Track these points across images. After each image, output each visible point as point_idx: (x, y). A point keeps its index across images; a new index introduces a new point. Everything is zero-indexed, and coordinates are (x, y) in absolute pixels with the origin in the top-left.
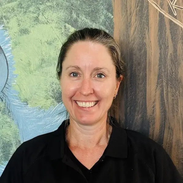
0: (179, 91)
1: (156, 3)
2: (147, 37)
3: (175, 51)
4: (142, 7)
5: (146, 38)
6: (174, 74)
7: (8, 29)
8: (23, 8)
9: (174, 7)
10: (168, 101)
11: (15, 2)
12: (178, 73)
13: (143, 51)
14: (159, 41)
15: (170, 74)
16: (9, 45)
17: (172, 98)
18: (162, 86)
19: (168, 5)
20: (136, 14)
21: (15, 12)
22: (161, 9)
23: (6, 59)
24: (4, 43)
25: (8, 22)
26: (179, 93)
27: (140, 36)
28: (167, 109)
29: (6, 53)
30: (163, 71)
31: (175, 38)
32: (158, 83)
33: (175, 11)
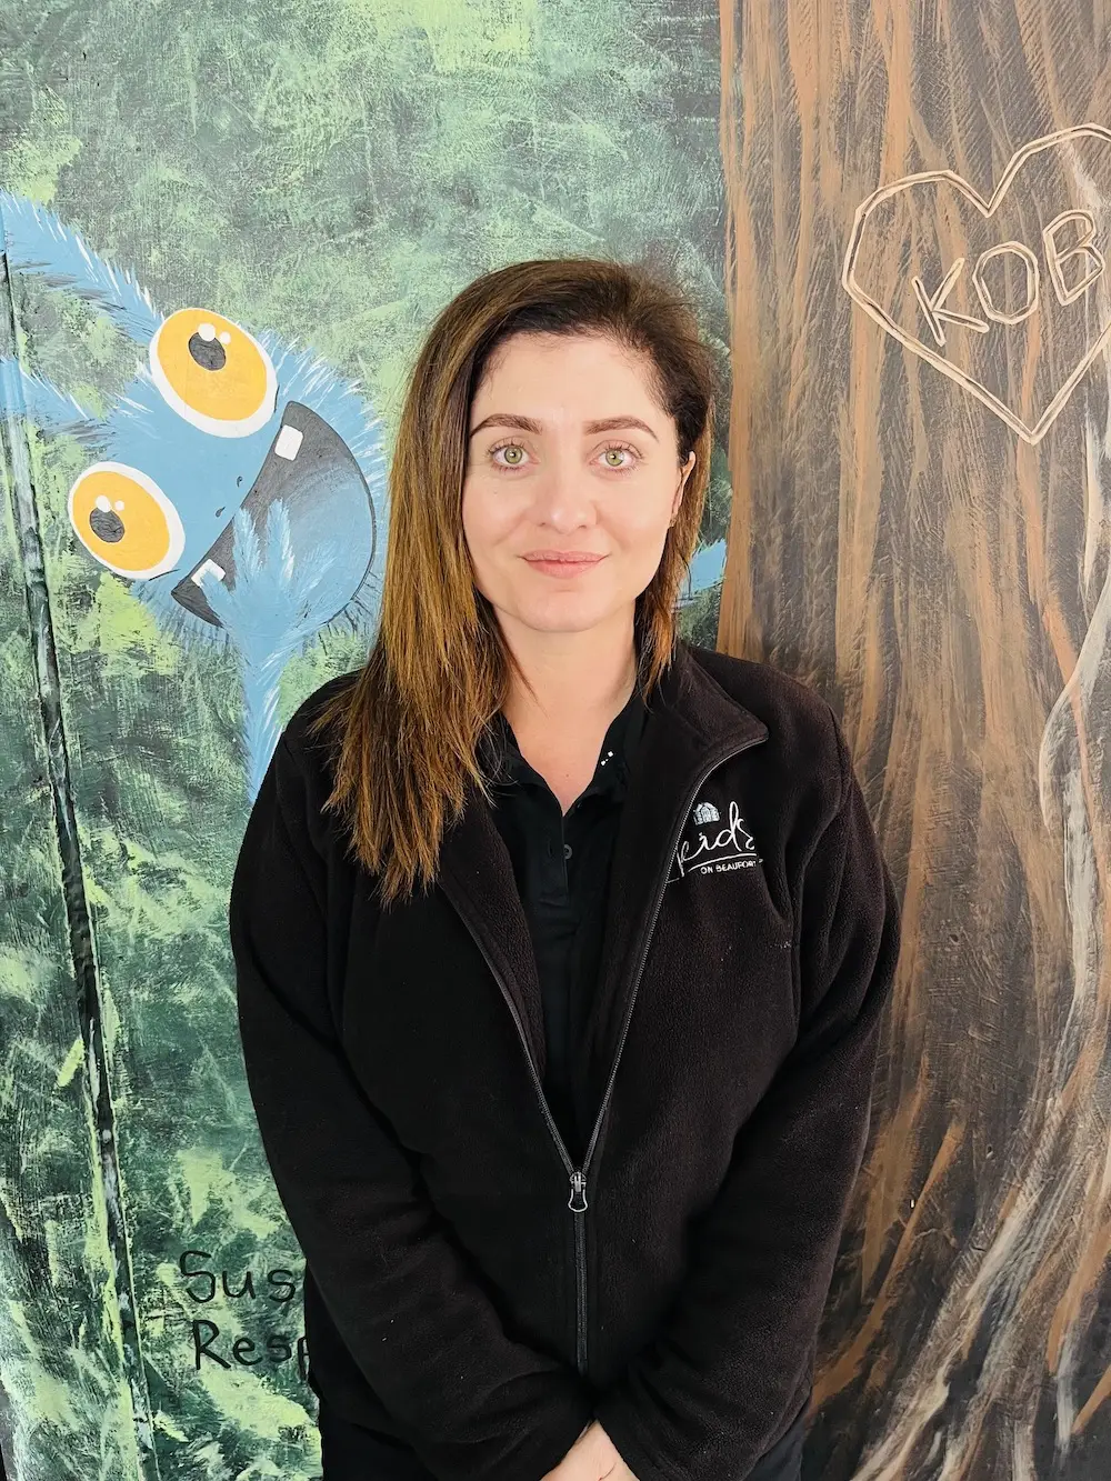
0: (945, 595)
1: (879, 307)
2: (843, 422)
3: (936, 463)
4: (827, 316)
5: (839, 422)
6: (929, 538)
7: (374, 393)
9: (936, 316)
10: (906, 626)
11: (399, 303)
12: (943, 537)
13: (827, 465)
14: (883, 432)
15: (918, 540)
16: (379, 446)
17: (922, 617)
18: (889, 581)
19: (918, 309)
20: (808, 342)
21: (399, 335)
22: (891, 321)
23: (369, 494)
24: (360, 439)
25: (373, 371)
26: (945, 599)
27: (820, 415)
28: (903, 654)
29: (371, 472)
30: (892, 531)
31: (936, 423)
32: (875, 569)
33: (940, 329)
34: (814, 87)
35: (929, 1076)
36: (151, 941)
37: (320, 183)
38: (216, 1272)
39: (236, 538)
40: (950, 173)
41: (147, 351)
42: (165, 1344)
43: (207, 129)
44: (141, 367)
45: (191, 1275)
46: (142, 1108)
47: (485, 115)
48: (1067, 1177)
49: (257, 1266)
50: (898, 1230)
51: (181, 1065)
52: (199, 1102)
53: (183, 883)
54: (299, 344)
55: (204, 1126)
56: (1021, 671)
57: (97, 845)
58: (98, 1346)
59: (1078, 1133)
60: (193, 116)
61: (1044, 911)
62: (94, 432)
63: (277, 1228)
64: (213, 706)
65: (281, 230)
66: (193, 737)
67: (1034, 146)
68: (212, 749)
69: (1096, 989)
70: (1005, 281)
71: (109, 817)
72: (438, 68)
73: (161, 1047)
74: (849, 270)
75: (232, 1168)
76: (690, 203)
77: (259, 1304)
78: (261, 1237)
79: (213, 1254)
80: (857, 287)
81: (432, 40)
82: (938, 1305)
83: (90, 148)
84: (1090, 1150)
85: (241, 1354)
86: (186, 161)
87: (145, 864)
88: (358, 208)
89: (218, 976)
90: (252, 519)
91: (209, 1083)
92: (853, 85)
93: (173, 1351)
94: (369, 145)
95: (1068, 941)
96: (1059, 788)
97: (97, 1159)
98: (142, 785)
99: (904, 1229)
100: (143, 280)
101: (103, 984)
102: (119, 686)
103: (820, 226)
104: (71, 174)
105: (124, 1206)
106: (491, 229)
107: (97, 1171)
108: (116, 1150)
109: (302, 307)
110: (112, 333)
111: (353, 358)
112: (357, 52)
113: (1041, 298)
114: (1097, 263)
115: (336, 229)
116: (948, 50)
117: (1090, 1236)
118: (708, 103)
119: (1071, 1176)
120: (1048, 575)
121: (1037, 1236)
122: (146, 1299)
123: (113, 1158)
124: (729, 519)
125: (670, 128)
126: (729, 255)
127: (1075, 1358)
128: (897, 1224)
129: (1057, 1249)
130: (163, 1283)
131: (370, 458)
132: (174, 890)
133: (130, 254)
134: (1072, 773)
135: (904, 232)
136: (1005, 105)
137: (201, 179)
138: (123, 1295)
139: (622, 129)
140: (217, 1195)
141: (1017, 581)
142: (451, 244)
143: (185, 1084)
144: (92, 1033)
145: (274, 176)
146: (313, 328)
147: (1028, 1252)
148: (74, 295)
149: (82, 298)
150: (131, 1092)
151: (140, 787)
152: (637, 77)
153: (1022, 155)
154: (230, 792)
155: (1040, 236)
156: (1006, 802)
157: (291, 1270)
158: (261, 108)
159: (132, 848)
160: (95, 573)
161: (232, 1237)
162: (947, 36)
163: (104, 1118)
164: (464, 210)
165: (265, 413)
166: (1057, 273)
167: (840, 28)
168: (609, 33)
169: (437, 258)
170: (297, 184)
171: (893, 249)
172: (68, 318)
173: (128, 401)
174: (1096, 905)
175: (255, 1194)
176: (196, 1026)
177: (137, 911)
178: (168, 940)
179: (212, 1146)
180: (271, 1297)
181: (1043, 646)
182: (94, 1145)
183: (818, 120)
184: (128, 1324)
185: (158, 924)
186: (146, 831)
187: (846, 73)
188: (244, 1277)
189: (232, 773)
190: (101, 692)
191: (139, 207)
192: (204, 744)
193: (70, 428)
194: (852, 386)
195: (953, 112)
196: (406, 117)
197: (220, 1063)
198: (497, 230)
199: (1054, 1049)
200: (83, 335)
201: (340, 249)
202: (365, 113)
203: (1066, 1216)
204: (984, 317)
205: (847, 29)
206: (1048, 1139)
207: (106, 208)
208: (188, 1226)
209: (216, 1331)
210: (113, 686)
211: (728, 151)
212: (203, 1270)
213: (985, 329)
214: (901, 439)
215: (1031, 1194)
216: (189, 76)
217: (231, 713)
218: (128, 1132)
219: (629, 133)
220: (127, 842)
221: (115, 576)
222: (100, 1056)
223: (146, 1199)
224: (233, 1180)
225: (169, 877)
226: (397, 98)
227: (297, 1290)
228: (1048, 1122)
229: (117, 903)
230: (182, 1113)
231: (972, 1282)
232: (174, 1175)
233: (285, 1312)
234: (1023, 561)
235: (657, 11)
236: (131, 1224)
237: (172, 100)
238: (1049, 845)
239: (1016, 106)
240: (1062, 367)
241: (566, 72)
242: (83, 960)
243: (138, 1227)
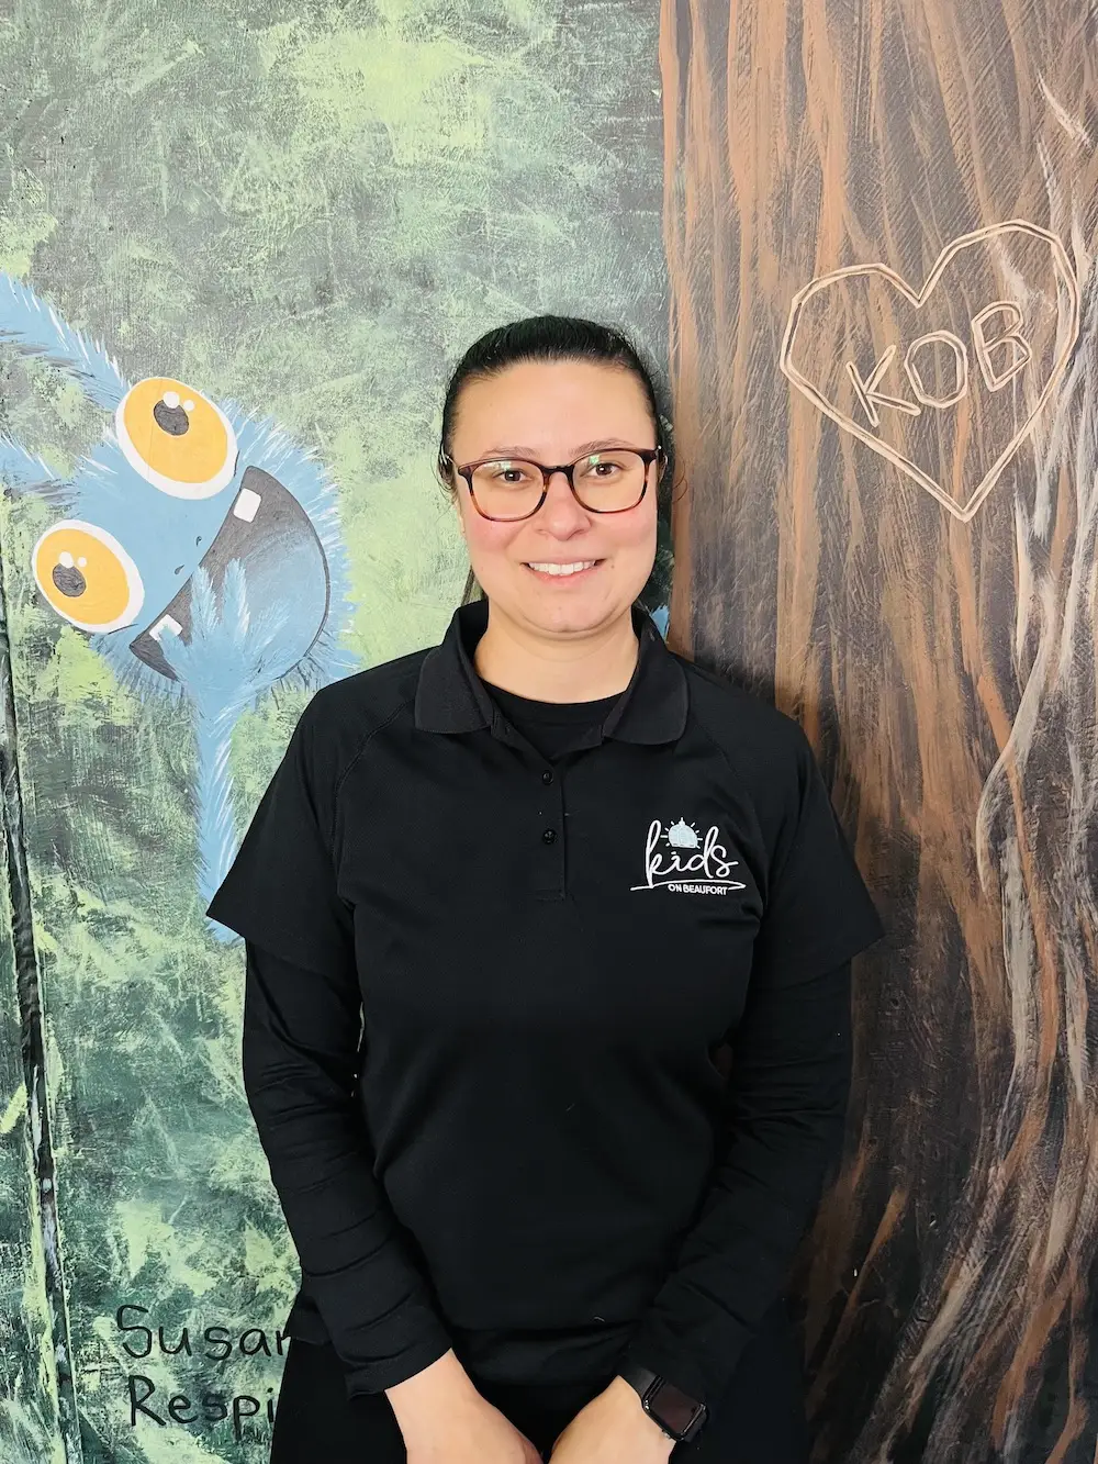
0: (882, 664)
1: (811, 385)
2: (781, 499)
3: (871, 538)
4: (765, 396)
5: (777, 496)
6: (865, 609)
7: (330, 459)
8: (380, 393)
9: (870, 399)
10: (844, 693)
11: (356, 376)
12: (879, 608)
13: (765, 538)
14: (820, 507)
15: (855, 610)
16: (334, 510)
17: (859, 685)
18: (827, 648)
19: (852, 390)
20: (748, 421)
21: (355, 406)
22: (828, 403)
23: (324, 556)
24: (316, 503)
25: (330, 439)
26: (882, 668)
27: (759, 490)
28: (841, 720)
29: (323, 536)
30: (829, 601)
31: (872, 498)
32: (813, 637)
33: (874, 411)
34: (751, 185)
35: (872, 1141)
36: (98, 989)
37: (283, 264)
38: (153, 1327)
39: (194, 597)
40: (883, 266)
41: (114, 417)
42: (101, 1398)
43: (177, 212)
44: (107, 431)
45: (131, 1329)
46: (83, 1157)
47: (441, 205)
48: (1011, 1248)
49: (194, 1323)
50: (841, 1300)
51: (123, 1114)
52: (139, 1153)
53: (132, 931)
54: (261, 412)
55: (145, 1178)
56: (956, 740)
57: (48, 892)
58: (33, 1398)
59: (1021, 1204)
60: (164, 199)
61: (983, 974)
62: (59, 492)
63: (215, 1285)
64: (166, 756)
65: (246, 307)
66: (147, 787)
67: (963, 241)
68: (164, 799)
69: (1037, 1055)
70: (936, 368)
71: (61, 864)
72: (397, 161)
73: (104, 1096)
74: (786, 354)
75: (171, 1221)
76: (635, 289)
77: (195, 1362)
78: (198, 1293)
79: (150, 1309)
80: (794, 371)
81: (391, 134)
82: (882, 1379)
83: (65, 227)
84: (1033, 1220)
85: (177, 1411)
86: (156, 241)
87: (94, 912)
88: (319, 287)
89: (163, 1025)
90: (210, 576)
91: (151, 1134)
92: (789, 183)
93: (108, 1406)
94: (330, 230)
95: (1008, 1007)
96: (996, 856)
97: (36, 1208)
98: (95, 833)
99: (846, 1300)
100: (114, 350)
101: (49, 1031)
102: (77, 736)
103: (758, 313)
104: (46, 249)
105: (62, 1258)
106: (446, 310)
107: (36, 1220)
108: (56, 1200)
109: (263, 378)
110: (80, 399)
111: (311, 426)
112: (321, 144)
113: (969, 383)
114: (1025, 353)
115: (297, 306)
116: (881, 150)
117: (1035, 1308)
118: (654, 198)
119: (1015, 1247)
120: (981, 647)
121: (981, 1308)
122: (82, 1353)
123: (53, 1208)
124: (671, 587)
125: (616, 221)
126: (672, 339)
127: (1020, 1435)
128: (840, 1293)
129: (1001, 1321)
130: (99, 1336)
131: (324, 522)
132: (123, 938)
133: (100, 325)
134: (1008, 841)
135: (838, 320)
136: (935, 203)
137: (170, 257)
138: (60, 1348)
139: (570, 221)
140: (155, 1249)
141: (951, 652)
142: (408, 322)
143: (126, 1135)
144: (36, 1081)
145: (240, 256)
146: (273, 397)
147: (972, 1324)
148: (47, 363)
149: (53, 365)
150: (72, 1141)
151: (93, 835)
152: (584, 173)
153: (951, 249)
154: (180, 842)
155: (969, 324)
156: (945, 869)
157: (227, 1328)
158: (229, 193)
159: (82, 895)
160: (56, 626)
161: (169, 1293)
162: (880, 136)
163: (44, 1167)
164: (419, 290)
165: (224, 477)
166: (985, 360)
167: (778, 130)
168: (559, 131)
169: (394, 334)
170: (262, 264)
171: (828, 336)
172: (39, 384)
173: (93, 462)
174: (1034, 972)
175: (193, 1248)
176: (140, 1076)
177: (85, 956)
178: (115, 988)
179: (152, 1198)
180: (207, 1355)
181: (978, 715)
182: (34, 1194)
183: (756, 217)
184: (63, 1377)
185: (105, 970)
186: (96, 879)
187: (783, 171)
188: (181, 1333)
189: (183, 823)
190: (57, 740)
191: (110, 282)
192: (156, 794)
193: (37, 487)
194: (790, 465)
195: (885, 208)
196: (365, 204)
197: (163, 1113)
198: (451, 310)
199: (996, 1117)
200: (52, 400)
201: (299, 323)
202: (326, 202)
203: (1009, 1288)
204: (916, 401)
205: (785, 130)
206: (991, 1209)
207: (78, 283)
208: (126, 1280)
209: (152, 1388)
210: (69, 736)
211: (671, 243)
212: (140, 1325)
213: (917, 412)
214: (837, 514)
215: (975, 1266)
216: (161, 162)
217: (184, 764)
218: (68, 1182)
219: (577, 224)
220: (77, 889)
221: (75, 629)
222: (42, 1104)
223: (84, 1251)
224: (172, 1234)
225: (117, 924)
226: (358, 188)
227: (233, 1349)
228: (990, 1191)
229: (66, 950)
230: (123, 1164)
231: (916, 1355)
232: (112, 1227)
233: (221, 1371)
234: (957, 633)
235: (606, 112)
236: (69, 1275)
237: (144, 184)
238: (987, 911)
239: (946, 203)
240: (991, 450)
241: (518, 167)
242: (29, 1006)
243: (75, 1279)
